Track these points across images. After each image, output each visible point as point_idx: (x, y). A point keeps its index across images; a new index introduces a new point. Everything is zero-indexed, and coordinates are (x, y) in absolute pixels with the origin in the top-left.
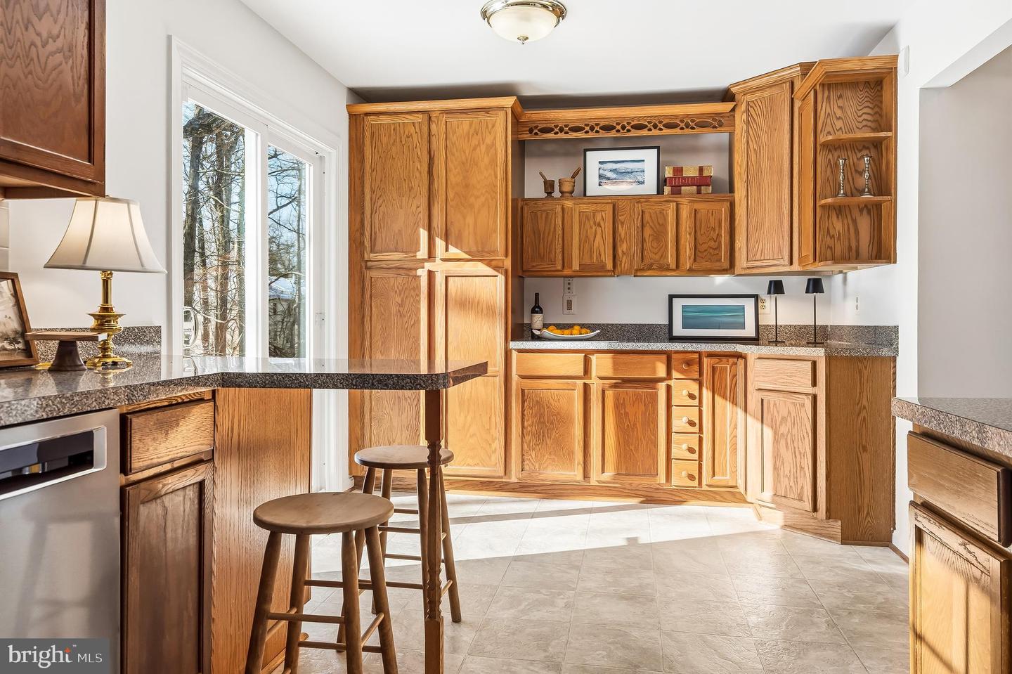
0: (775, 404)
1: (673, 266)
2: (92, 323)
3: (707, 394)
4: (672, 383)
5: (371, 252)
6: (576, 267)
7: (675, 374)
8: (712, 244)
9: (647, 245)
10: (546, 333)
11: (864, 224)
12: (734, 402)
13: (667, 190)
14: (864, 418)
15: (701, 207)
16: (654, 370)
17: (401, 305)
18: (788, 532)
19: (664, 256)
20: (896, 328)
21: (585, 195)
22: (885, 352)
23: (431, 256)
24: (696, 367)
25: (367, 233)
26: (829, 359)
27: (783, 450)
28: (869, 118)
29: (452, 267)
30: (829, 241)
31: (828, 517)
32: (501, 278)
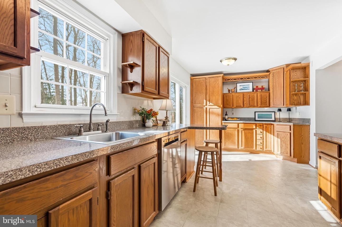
0: (281, 134)
1: (256, 106)
2: (165, 118)
3: (264, 132)
4: (257, 129)
5: (195, 104)
6: (235, 106)
7: (257, 128)
8: (265, 101)
9: (250, 102)
10: (229, 119)
11: (302, 97)
12: (271, 133)
13: (255, 91)
14: (302, 138)
15: (263, 94)
16: (253, 127)
17: (201, 114)
18: (284, 160)
19: (254, 104)
20: (310, 119)
21: (237, 92)
22: (307, 124)
23: (206, 105)
24: (262, 126)
25: (194, 101)
26: (294, 125)
27: (283, 144)
28: (303, 75)
29: (210, 107)
30: (294, 101)
31: (294, 158)
32: (220, 109)
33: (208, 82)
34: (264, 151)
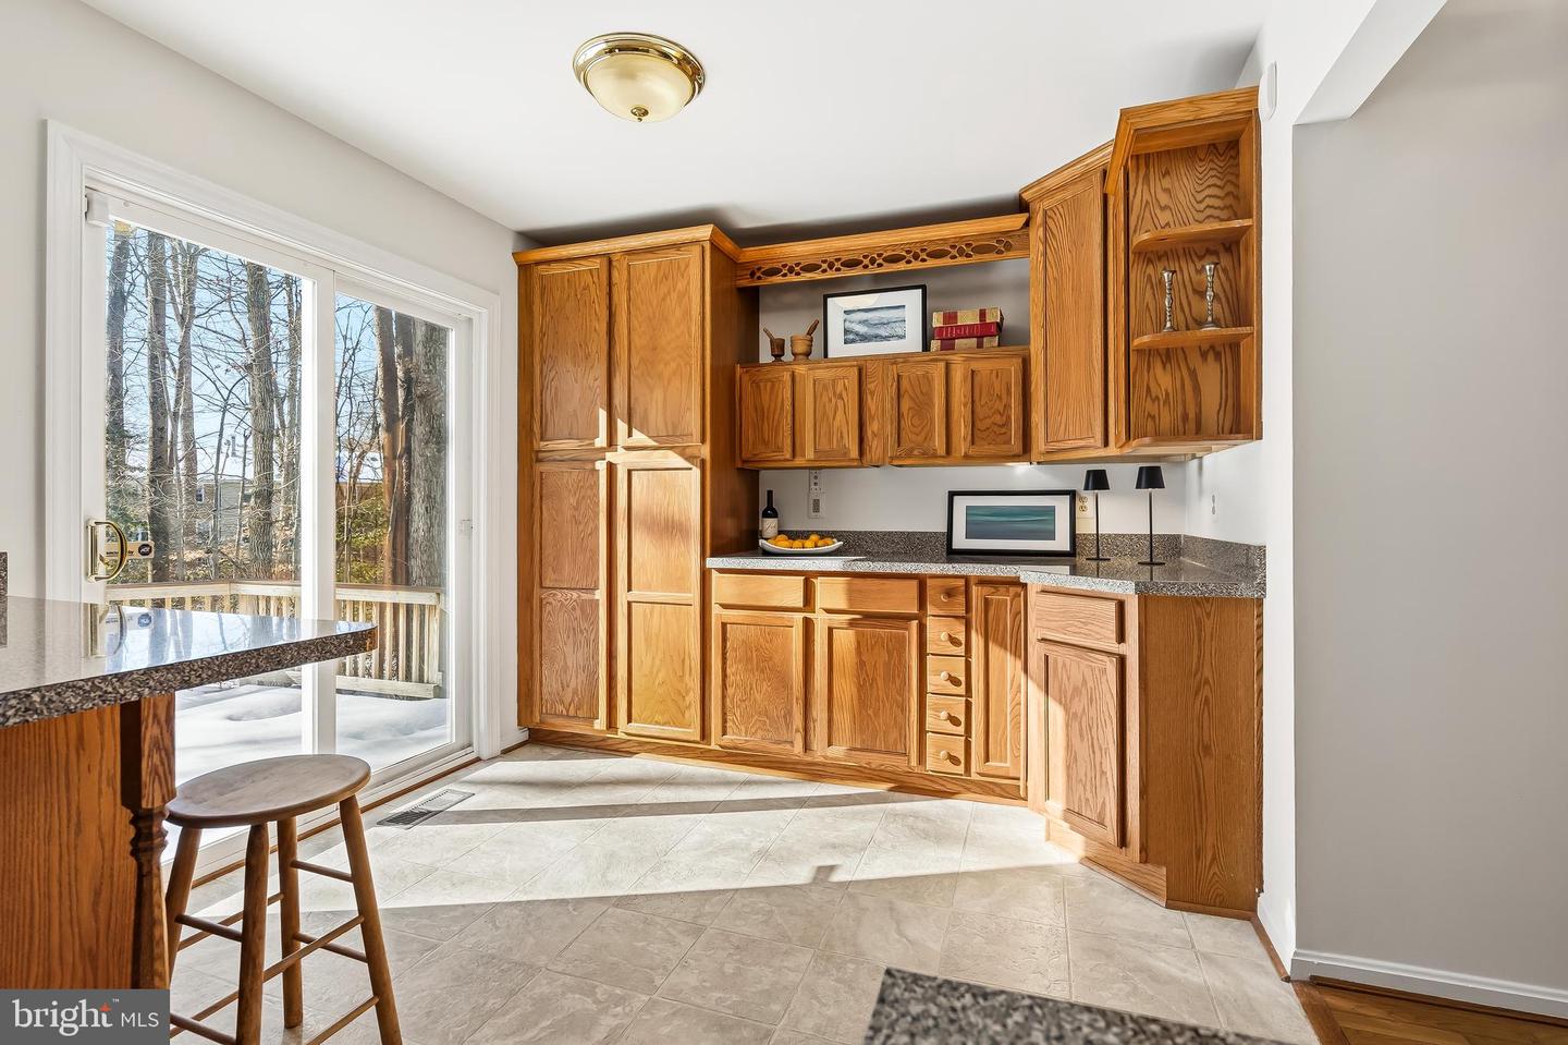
0: (1064, 665)
1: (942, 451)
3: (977, 641)
4: (926, 621)
5: (542, 439)
6: (810, 454)
7: (930, 610)
8: (998, 419)
9: (906, 423)
10: (777, 545)
11: (1210, 379)
12: (1016, 654)
13: (935, 344)
14: (1207, 700)
15: (982, 366)
16: (902, 601)
18: (1091, 869)
19: (929, 437)
20: (1262, 549)
21: (826, 356)
22: (1245, 591)
23: (611, 443)
24: (962, 599)
25: (537, 416)
26: (1145, 599)
27: (1076, 740)
28: (1217, 203)
29: (635, 459)
31: (1145, 860)
32: (696, 472)
33: (624, 285)
34: (974, 777)
